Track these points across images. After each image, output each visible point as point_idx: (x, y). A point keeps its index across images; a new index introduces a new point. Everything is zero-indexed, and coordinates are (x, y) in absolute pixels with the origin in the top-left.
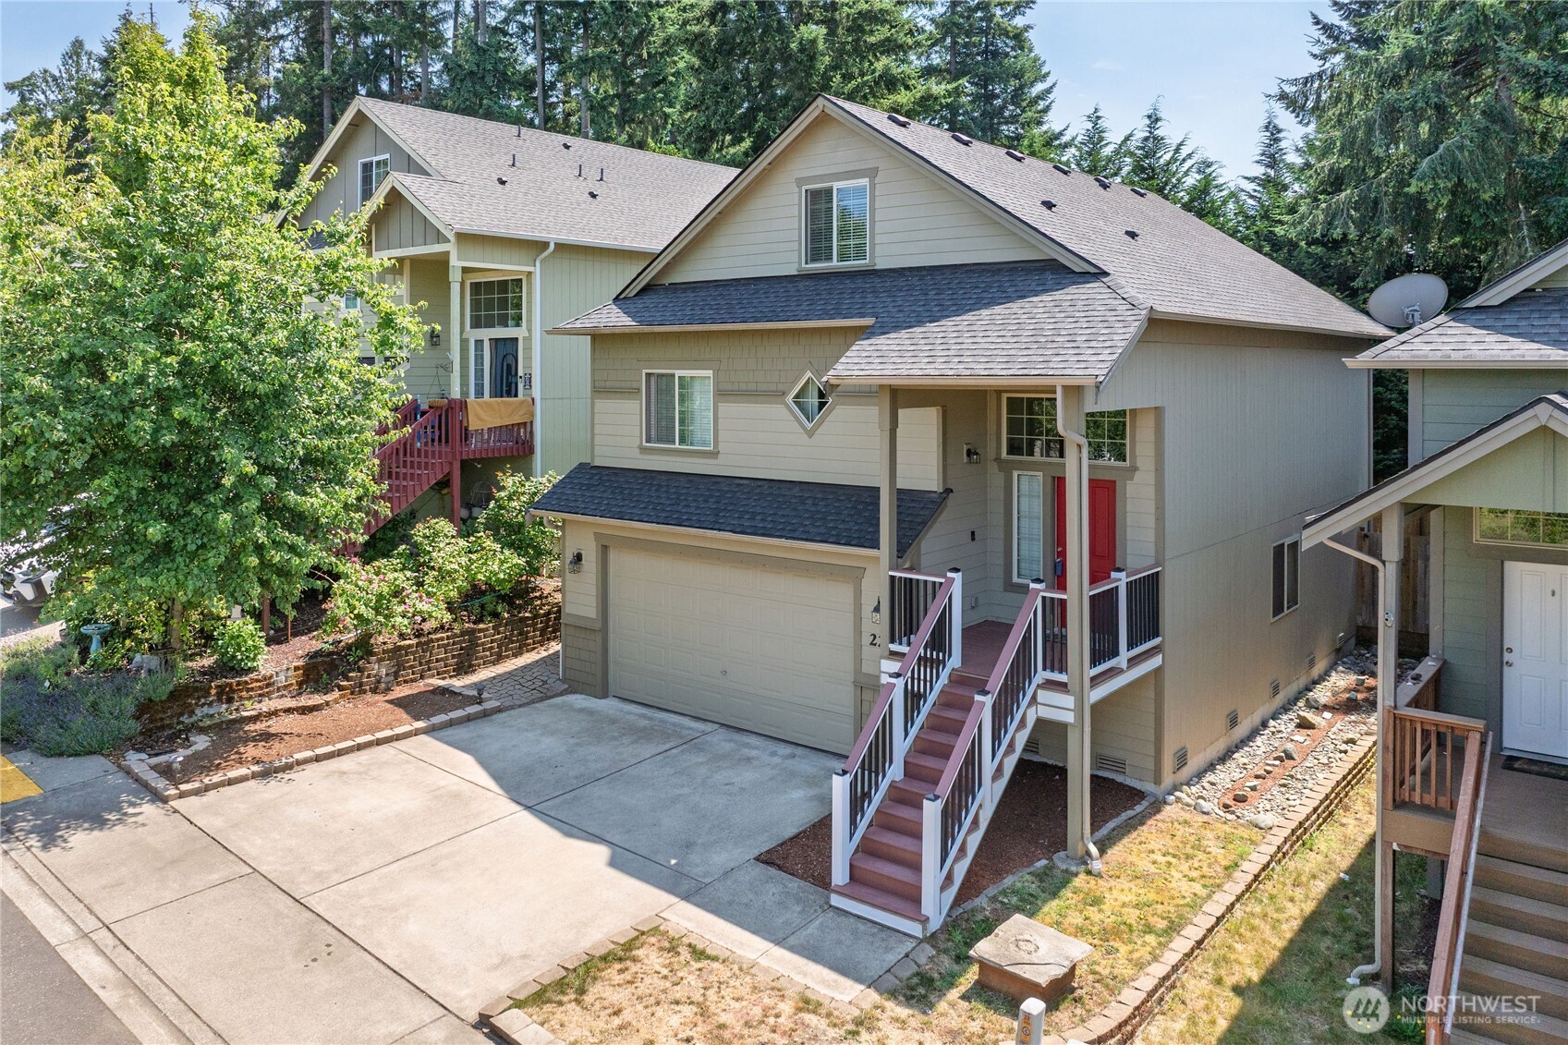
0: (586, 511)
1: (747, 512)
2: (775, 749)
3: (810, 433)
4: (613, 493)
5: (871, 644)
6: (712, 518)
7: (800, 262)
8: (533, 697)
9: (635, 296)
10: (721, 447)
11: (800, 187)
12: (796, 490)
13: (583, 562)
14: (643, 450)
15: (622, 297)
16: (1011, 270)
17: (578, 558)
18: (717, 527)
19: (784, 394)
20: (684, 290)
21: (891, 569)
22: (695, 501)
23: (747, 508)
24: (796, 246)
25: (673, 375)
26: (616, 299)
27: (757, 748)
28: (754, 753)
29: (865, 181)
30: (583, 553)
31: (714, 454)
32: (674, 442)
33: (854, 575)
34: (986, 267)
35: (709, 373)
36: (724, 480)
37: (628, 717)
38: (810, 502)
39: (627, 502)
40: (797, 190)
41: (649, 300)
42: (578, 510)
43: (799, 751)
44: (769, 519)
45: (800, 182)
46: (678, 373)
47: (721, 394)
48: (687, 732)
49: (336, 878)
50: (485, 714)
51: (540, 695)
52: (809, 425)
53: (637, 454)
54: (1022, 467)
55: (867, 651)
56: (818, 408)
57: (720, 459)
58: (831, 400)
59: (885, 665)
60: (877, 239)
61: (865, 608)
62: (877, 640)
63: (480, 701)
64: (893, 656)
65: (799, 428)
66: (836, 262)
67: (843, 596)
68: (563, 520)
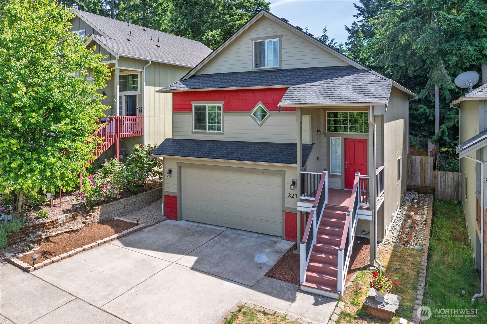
0: (175, 154)
1: (239, 153)
2: (251, 235)
3: (260, 125)
4: (183, 148)
5: (289, 197)
6: (226, 156)
7: (253, 67)
8: (155, 222)
9: (189, 79)
10: (225, 131)
11: (252, 41)
12: (255, 145)
13: (172, 173)
14: (193, 133)
15: (183, 79)
16: (334, 69)
17: (170, 171)
18: (229, 158)
19: (250, 111)
20: (208, 77)
21: (301, 171)
22: (217, 150)
23: (239, 152)
24: (251, 61)
26: (181, 80)
27: (244, 235)
28: (244, 237)
29: (278, 39)
30: (172, 170)
31: (222, 134)
32: (205, 129)
33: (282, 174)
34: (324, 68)
35: (220, 105)
36: (226, 142)
37: (192, 227)
38: (262, 149)
39: (190, 151)
40: (251, 42)
41: (194, 80)
42: (171, 154)
43: (260, 235)
44: (249, 155)
45: (252, 40)
46: (207, 105)
47: (225, 112)
48: (217, 231)
49: (111, 298)
50: (141, 229)
51: (157, 221)
52: (260, 123)
53: (191, 134)
54: (333, 135)
55: (287, 199)
56: (263, 116)
57: (225, 135)
58: (268, 114)
59: (299, 204)
60: (282, 59)
61: (286, 185)
62: (291, 196)
63: (137, 225)
64: (302, 200)
65: (257, 124)
66: (266, 67)
67: (276, 180)
68: (164, 158)
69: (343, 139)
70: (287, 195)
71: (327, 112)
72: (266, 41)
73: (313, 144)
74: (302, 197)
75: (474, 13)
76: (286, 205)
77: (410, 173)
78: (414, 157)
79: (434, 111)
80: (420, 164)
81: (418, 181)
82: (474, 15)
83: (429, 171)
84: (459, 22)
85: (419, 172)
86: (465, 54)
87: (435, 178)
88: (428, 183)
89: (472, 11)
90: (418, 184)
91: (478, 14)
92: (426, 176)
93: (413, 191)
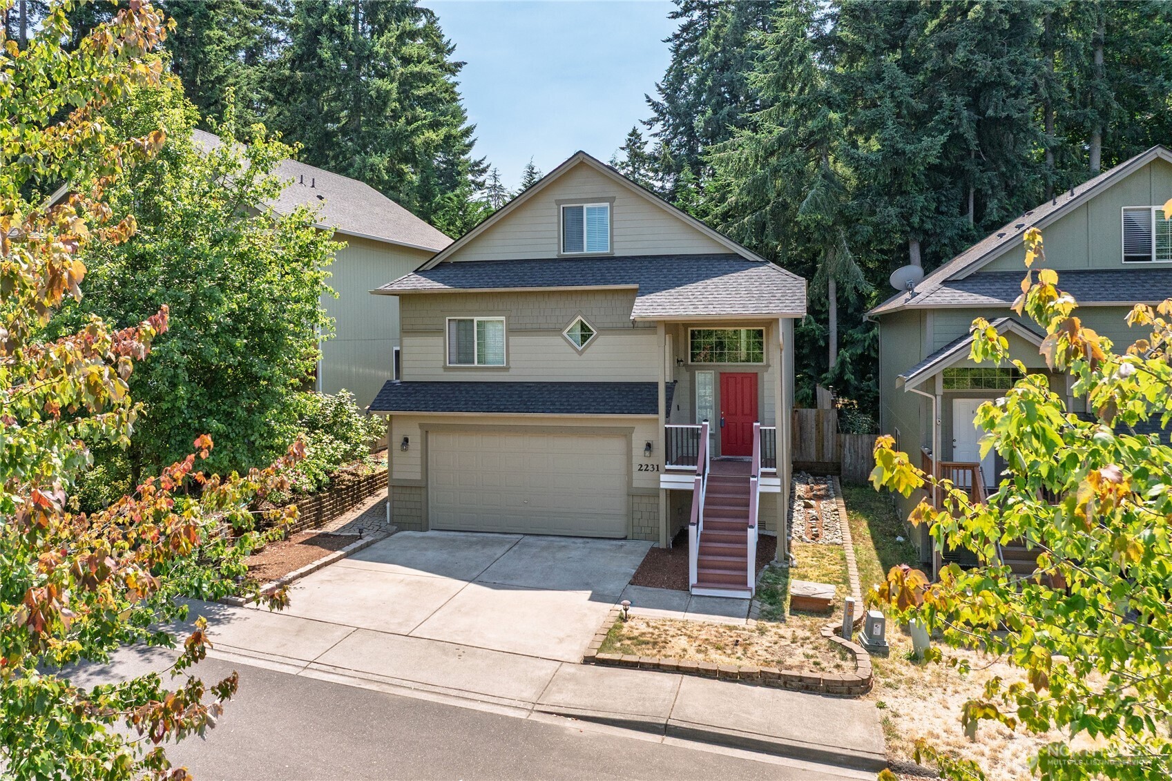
1: (547, 401)
2: (572, 540)
3: (581, 353)
4: (432, 397)
5: (639, 470)
7: (559, 250)
9: (433, 269)
10: (512, 364)
11: (558, 205)
12: (573, 387)
13: (409, 442)
14: (446, 369)
15: (421, 270)
16: (707, 259)
17: (405, 440)
19: (561, 330)
20: (471, 266)
21: (665, 424)
23: (545, 399)
24: (556, 240)
25: (473, 321)
26: (417, 271)
27: (561, 542)
29: (607, 204)
30: (409, 438)
31: (507, 369)
32: (473, 363)
33: (627, 434)
35: (503, 318)
36: (515, 384)
39: (449, 402)
40: (556, 207)
41: (450, 272)
45: (558, 202)
46: (476, 319)
47: (511, 331)
49: (413, 624)
50: (367, 545)
52: (580, 348)
53: (441, 371)
54: (702, 368)
55: (636, 474)
56: (584, 338)
57: (511, 372)
58: (595, 333)
59: (663, 477)
60: (615, 239)
61: (635, 452)
62: (644, 468)
63: (361, 538)
64: (668, 471)
65: (572, 350)
66: (585, 251)
67: (615, 445)
68: (391, 416)
69: (718, 376)
70: (636, 468)
71: (690, 329)
72: (586, 206)
73: (675, 381)
74: (668, 467)
75: (897, 150)
76: (635, 485)
77: (798, 439)
78: (804, 411)
79: (828, 329)
80: (814, 424)
81: (812, 455)
82: (897, 152)
83: (830, 434)
84: (872, 165)
85: (814, 436)
86: (883, 223)
87: (840, 446)
88: (829, 456)
89: (892, 146)
90: (811, 460)
91: (904, 153)
92: (825, 443)
93: (803, 473)
